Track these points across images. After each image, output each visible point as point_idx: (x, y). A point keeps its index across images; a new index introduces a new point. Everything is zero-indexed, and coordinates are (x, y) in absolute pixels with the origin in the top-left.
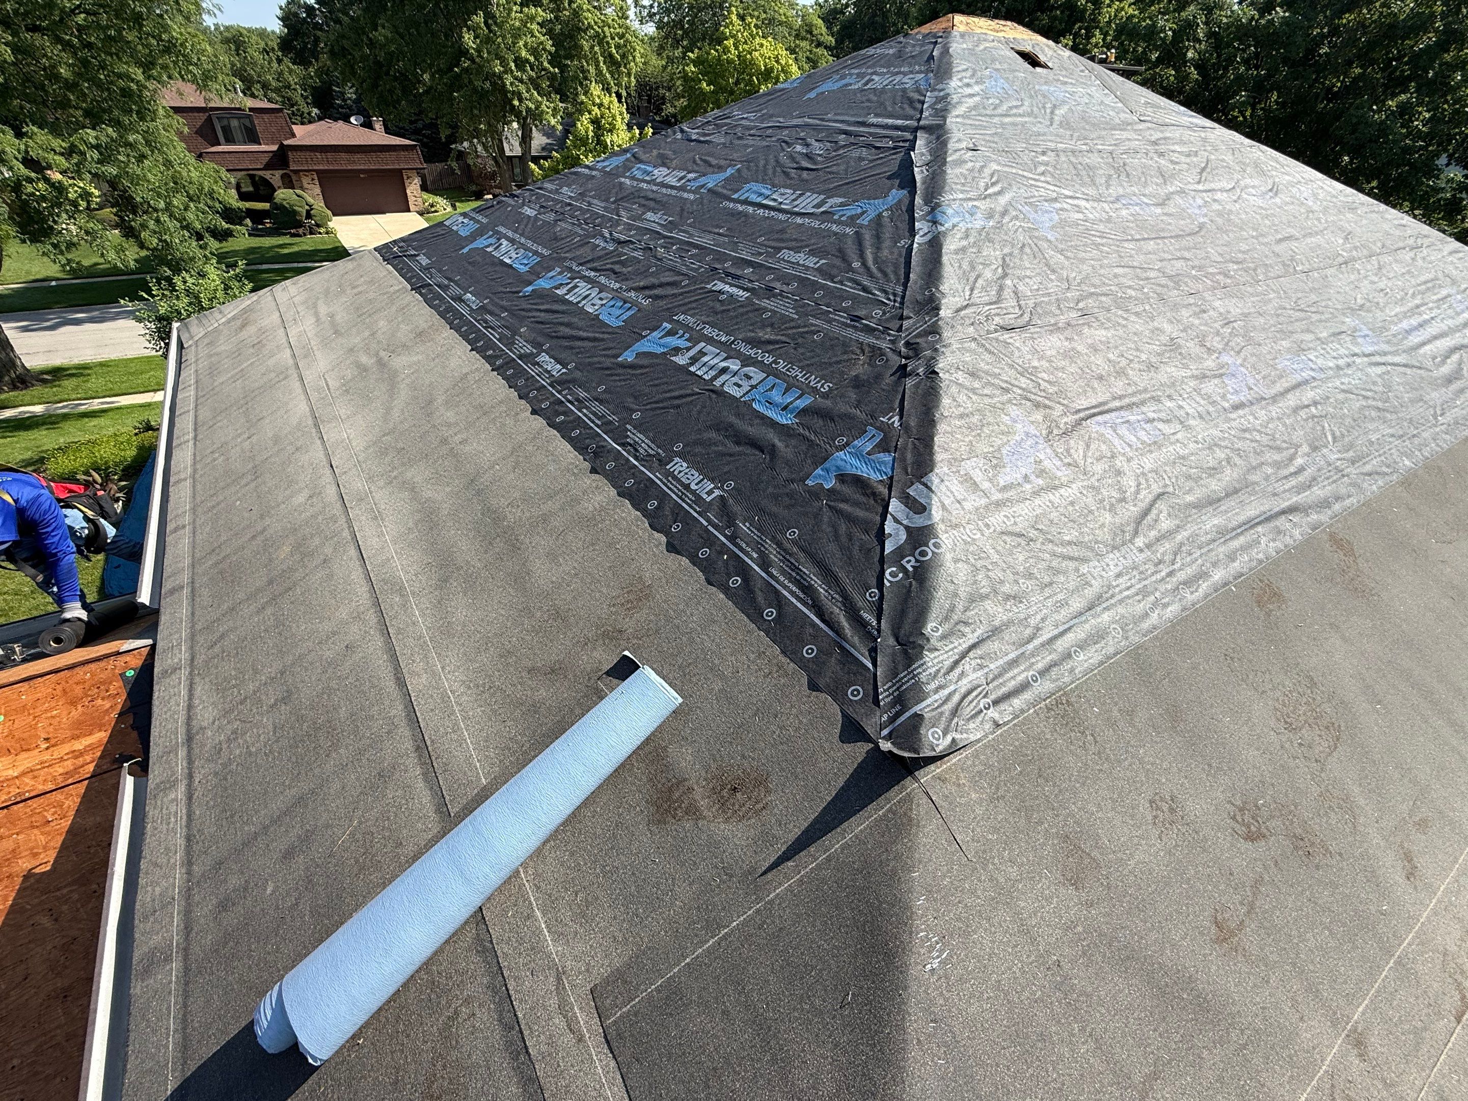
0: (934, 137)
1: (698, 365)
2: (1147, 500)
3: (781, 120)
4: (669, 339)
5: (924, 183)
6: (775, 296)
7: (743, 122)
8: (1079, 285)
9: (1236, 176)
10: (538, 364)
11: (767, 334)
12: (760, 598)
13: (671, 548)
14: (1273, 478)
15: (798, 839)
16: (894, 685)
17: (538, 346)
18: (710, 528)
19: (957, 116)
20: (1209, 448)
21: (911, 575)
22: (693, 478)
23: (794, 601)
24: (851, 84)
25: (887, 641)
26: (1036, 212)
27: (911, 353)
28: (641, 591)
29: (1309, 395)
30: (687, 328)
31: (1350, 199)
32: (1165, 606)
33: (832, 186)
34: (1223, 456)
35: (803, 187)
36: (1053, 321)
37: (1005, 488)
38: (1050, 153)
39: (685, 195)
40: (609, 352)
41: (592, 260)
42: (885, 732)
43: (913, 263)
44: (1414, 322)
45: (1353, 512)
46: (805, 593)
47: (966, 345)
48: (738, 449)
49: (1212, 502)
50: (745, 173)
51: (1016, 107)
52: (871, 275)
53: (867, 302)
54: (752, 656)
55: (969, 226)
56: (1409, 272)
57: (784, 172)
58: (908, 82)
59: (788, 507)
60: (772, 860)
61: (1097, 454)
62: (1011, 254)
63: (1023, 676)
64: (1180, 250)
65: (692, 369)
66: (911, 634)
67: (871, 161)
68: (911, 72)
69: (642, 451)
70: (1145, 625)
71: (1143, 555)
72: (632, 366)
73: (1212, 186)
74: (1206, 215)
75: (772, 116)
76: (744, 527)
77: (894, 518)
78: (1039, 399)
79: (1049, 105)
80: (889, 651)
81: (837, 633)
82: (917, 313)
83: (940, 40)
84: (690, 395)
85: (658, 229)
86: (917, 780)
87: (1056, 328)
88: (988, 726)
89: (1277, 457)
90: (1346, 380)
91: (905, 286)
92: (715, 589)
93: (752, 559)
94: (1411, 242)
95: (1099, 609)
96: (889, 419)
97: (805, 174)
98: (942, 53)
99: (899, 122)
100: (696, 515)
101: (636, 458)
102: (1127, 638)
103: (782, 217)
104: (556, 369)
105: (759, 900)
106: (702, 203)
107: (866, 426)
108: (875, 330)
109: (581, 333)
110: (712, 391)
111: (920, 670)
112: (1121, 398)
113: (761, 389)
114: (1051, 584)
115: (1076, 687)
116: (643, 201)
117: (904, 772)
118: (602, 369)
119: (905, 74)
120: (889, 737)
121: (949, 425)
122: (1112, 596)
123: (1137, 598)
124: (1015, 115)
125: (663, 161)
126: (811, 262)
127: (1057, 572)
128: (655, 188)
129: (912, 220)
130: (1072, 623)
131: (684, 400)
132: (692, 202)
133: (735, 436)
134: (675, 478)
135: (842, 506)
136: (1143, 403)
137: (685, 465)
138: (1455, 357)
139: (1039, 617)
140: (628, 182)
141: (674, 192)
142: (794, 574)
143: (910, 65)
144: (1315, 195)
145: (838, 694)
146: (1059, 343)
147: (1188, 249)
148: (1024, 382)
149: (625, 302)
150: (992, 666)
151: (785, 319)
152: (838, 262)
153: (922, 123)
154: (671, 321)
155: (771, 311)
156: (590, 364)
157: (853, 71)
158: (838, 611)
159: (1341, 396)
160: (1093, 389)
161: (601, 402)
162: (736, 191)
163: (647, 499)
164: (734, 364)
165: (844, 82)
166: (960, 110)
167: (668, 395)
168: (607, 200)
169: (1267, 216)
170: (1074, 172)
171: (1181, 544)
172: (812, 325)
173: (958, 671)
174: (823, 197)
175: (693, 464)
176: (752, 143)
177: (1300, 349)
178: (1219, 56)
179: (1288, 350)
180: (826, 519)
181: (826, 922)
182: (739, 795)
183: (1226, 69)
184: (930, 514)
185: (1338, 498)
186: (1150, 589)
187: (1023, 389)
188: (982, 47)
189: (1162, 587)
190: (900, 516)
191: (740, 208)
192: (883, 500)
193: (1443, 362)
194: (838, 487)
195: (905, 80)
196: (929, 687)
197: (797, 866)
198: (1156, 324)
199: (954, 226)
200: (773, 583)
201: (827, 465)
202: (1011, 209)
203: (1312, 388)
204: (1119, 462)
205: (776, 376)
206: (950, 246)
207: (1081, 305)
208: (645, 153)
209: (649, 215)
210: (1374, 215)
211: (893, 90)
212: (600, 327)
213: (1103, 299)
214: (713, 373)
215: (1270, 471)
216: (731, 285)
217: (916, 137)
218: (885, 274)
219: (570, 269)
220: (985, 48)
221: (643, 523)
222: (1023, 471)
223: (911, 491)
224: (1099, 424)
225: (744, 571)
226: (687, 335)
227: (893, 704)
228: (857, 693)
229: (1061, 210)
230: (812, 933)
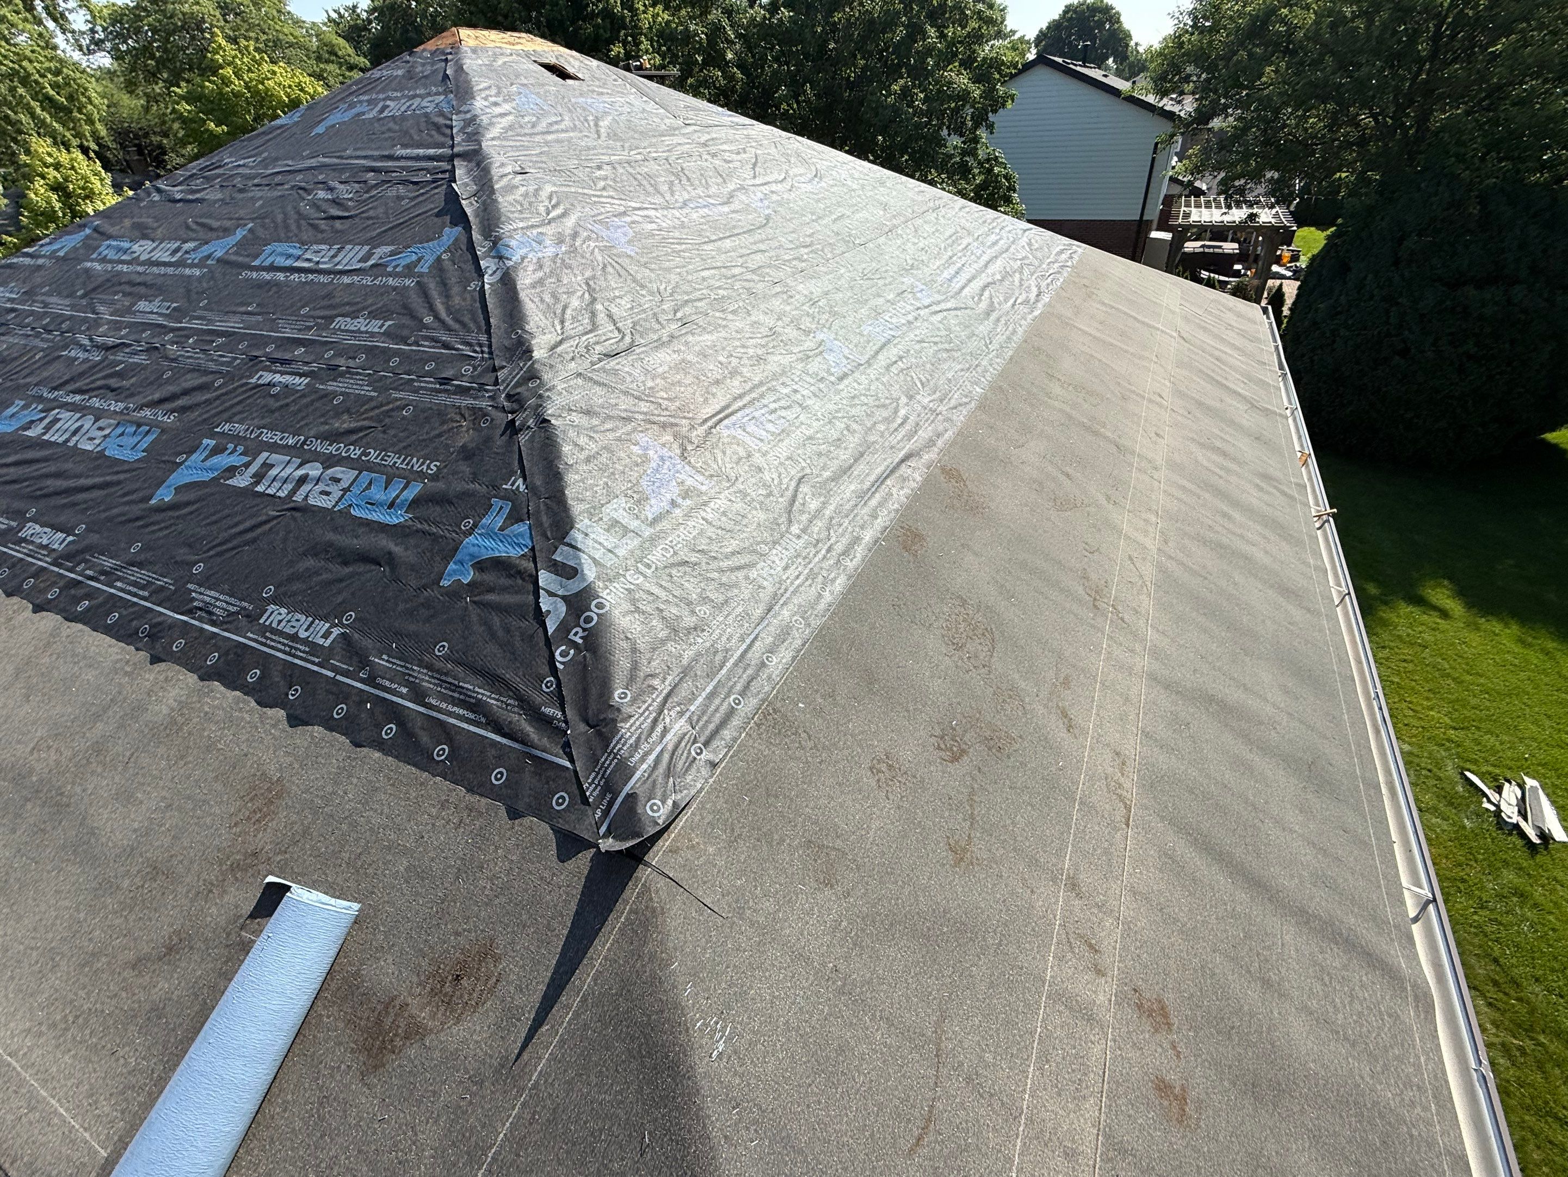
0: (473, 164)
1: (266, 482)
2: (791, 488)
3: (290, 163)
4: (216, 460)
5: (477, 216)
6: (342, 375)
7: (240, 170)
8: (671, 295)
9: (785, 167)
10: (24, 540)
11: (345, 423)
12: (425, 739)
13: (295, 721)
14: (886, 433)
15: (544, 997)
16: (598, 773)
17: (20, 516)
18: (339, 677)
19: (493, 139)
20: (830, 422)
21: (582, 647)
22: (300, 624)
23: (465, 726)
24: (364, 113)
25: (578, 730)
26: (608, 229)
27: (515, 406)
28: (269, 790)
29: (892, 352)
30: (237, 439)
31: (878, 175)
32: (833, 580)
33: (374, 233)
34: (843, 426)
35: (339, 240)
36: (656, 337)
37: (656, 521)
38: (605, 167)
39: (187, 271)
40: (134, 497)
41: (72, 380)
42: (603, 829)
43: (490, 306)
44: (952, 270)
45: (953, 443)
46: (474, 712)
47: (572, 383)
48: (348, 570)
49: (845, 470)
50: (261, 232)
51: (556, 123)
52: (449, 329)
53: (450, 360)
54: (434, 811)
55: (540, 255)
56: (937, 230)
57: (311, 225)
58: (428, 105)
59: (428, 620)
60: (523, 1035)
61: (735, 457)
62: (594, 277)
63: (725, 705)
64: (755, 243)
65: (260, 488)
66: (600, 711)
67: (412, 199)
68: (429, 94)
69: (217, 611)
70: (822, 606)
71: (802, 541)
72: (173, 507)
73: (768, 179)
74: (768, 207)
75: (277, 159)
76: (382, 662)
77: (547, 591)
78: (662, 419)
79: (591, 118)
80: (582, 739)
81: (523, 742)
82: (510, 360)
83: (450, 57)
84: (266, 522)
85: (161, 321)
86: (648, 865)
87: (660, 344)
88: (705, 772)
89: (885, 414)
90: (917, 332)
91: (488, 332)
92: (366, 750)
93: (401, 696)
94: (931, 204)
95: (777, 608)
96: (512, 485)
97: (338, 224)
98: (456, 71)
99: (431, 152)
100: (315, 668)
101: (213, 624)
102: (809, 625)
103: (323, 279)
104: (58, 541)
105: (521, 1091)
106: (212, 278)
107: (490, 499)
108: (470, 389)
109: (83, 482)
110: (294, 509)
111: (619, 746)
112: (741, 396)
113: (356, 490)
114: (726, 601)
115: (778, 692)
116: (128, 289)
117: (633, 863)
118: (130, 521)
119: (422, 97)
120: (608, 833)
121: (577, 473)
122: (786, 590)
123: (808, 583)
124: (557, 131)
125: (143, 233)
126: (375, 326)
127: (730, 587)
128: (140, 269)
129: (476, 260)
130: (756, 631)
131: (259, 531)
132: (200, 279)
133: (340, 555)
134: (275, 631)
135: (491, 597)
136: (762, 396)
137: (283, 611)
138: (986, 294)
139: (724, 639)
140: (97, 266)
141: (170, 270)
142: (456, 695)
143: (425, 87)
144: (852, 176)
145: (542, 811)
146: (668, 358)
147: (762, 241)
148: (644, 407)
149: (139, 426)
150: (692, 708)
151: (363, 400)
152: (406, 321)
153: (456, 150)
154: (212, 435)
155: (342, 394)
156: (109, 519)
157: (362, 98)
158: (516, 717)
159: (917, 347)
160: (714, 395)
161: (140, 565)
162: (256, 256)
163: (245, 671)
164: (312, 469)
165: (354, 111)
166: (494, 132)
167: (233, 531)
168: (71, 295)
169: (818, 201)
170: (636, 183)
171: (831, 518)
172: (397, 399)
173: (659, 729)
174: (367, 248)
175: (294, 607)
176: (259, 194)
177: (877, 312)
178: (753, 56)
179: (869, 317)
180: (475, 618)
181: (601, 1072)
182: (464, 982)
183: (763, 68)
184: (583, 575)
185: (938, 436)
186: (816, 570)
187: (645, 414)
188: (500, 62)
189: (826, 565)
190: (552, 588)
191: (267, 276)
192: (530, 576)
193: (980, 300)
194: (479, 577)
195: (424, 104)
196: (633, 760)
197: (552, 1027)
198: (753, 318)
199: (523, 258)
200: (435, 714)
201: (458, 556)
202: (581, 230)
203: (895, 345)
204: (758, 459)
205: (370, 470)
206: (524, 280)
207: (679, 315)
208: (113, 225)
209: (142, 305)
210: (899, 186)
211: (414, 115)
212: (110, 467)
213: (699, 304)
214: (289, 487)
215: (882, 427)
216: (282, 373)
217: (453, 166)
218: (464, 325)
219: (40, 399)
220: (505, 63)
221: (248, 703)
222: (669, 496)
223: (557, 557)
224: (728, 427)
225: (395, 713)
226: (240, 449)
227: (602, 796)
228: (560, 801)
229: (633, 222)
230: (588, 1094)
